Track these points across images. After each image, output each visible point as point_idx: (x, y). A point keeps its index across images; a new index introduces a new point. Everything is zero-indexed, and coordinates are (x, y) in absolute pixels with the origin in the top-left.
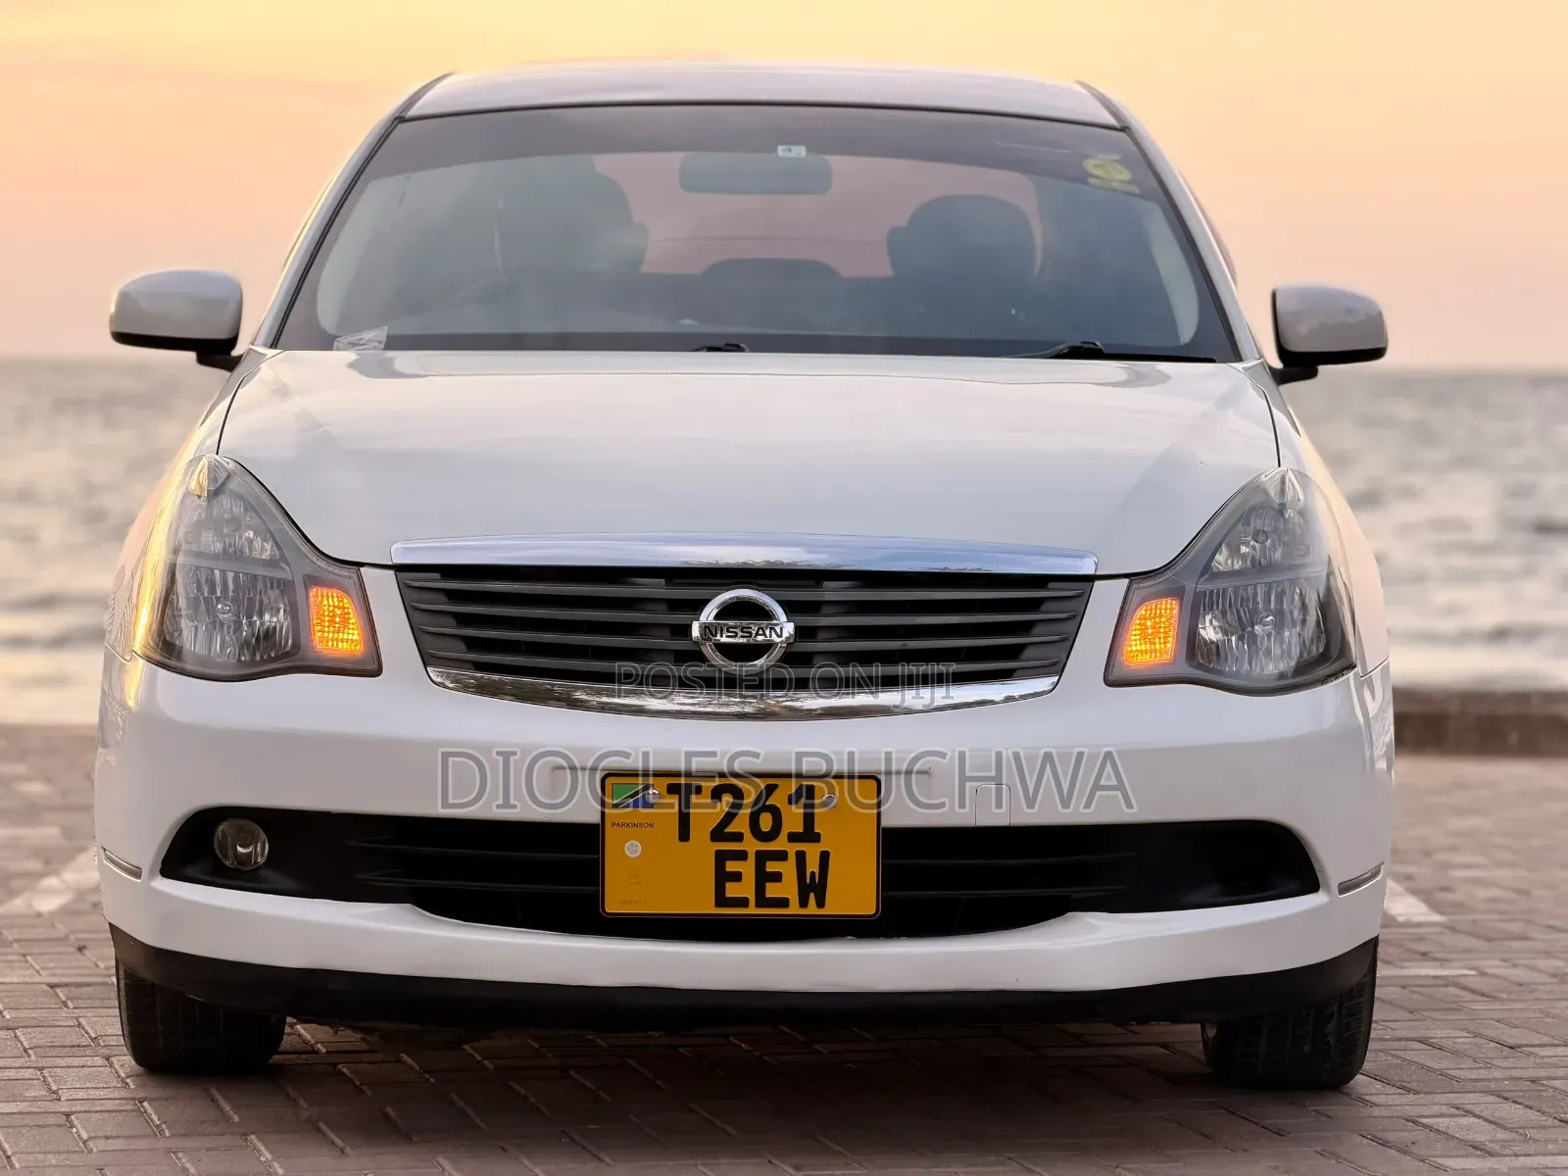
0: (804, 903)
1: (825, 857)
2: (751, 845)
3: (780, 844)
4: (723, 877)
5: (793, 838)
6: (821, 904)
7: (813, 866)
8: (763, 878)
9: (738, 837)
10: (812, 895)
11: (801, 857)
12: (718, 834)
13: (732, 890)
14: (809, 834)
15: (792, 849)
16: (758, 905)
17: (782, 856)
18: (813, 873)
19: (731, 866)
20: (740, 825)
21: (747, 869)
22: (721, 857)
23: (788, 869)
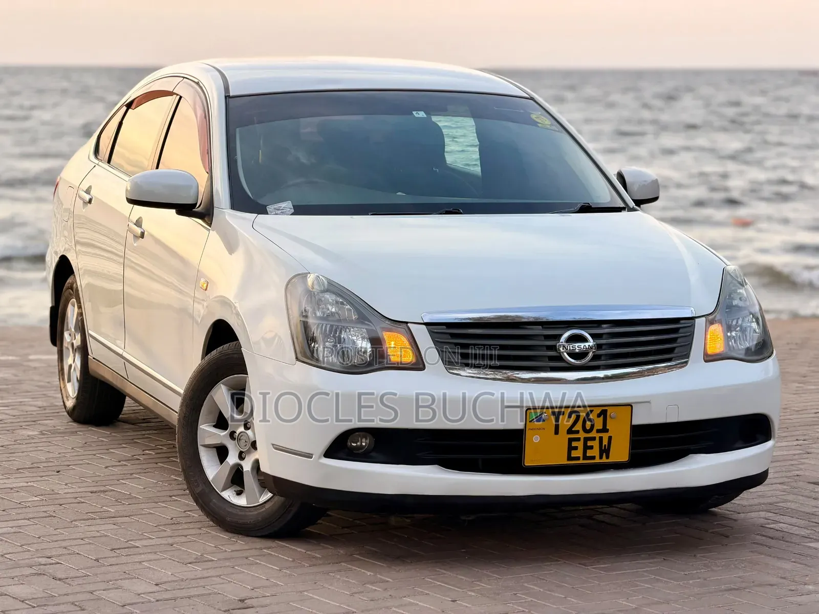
0: (601, 458)
1: (610, 438)
2: (582, 435)
3: (593, 434)
4: (571, 448)
5: (598, 431)
6: (608, 457)
7: (605, 442)
8: (586, 448)
9: (577, 432)
10: (604, 454)
11: (601, 439)
12: (570, 431)
13: (574, 454)
14: (605, 430)
15: (598, 435)
16: (583, 459)
17: (594, 439)
18: (605, 445)
19: (574, 444)
20: (578, 427)
21: (580, 445)
22: (571, 440)
23: (595, 444)
